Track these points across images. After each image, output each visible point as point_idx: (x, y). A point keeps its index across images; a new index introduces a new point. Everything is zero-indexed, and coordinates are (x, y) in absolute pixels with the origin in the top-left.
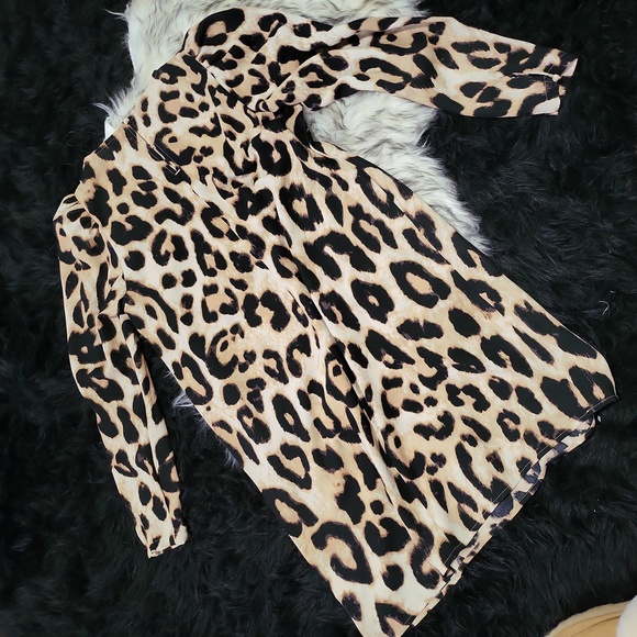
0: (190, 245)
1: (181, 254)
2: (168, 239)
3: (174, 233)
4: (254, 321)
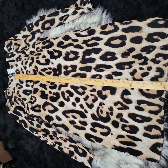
0: (72, 90)
1: (71, 95)
2: (65, 93)
3: (66, 90)
4: (104, 97)
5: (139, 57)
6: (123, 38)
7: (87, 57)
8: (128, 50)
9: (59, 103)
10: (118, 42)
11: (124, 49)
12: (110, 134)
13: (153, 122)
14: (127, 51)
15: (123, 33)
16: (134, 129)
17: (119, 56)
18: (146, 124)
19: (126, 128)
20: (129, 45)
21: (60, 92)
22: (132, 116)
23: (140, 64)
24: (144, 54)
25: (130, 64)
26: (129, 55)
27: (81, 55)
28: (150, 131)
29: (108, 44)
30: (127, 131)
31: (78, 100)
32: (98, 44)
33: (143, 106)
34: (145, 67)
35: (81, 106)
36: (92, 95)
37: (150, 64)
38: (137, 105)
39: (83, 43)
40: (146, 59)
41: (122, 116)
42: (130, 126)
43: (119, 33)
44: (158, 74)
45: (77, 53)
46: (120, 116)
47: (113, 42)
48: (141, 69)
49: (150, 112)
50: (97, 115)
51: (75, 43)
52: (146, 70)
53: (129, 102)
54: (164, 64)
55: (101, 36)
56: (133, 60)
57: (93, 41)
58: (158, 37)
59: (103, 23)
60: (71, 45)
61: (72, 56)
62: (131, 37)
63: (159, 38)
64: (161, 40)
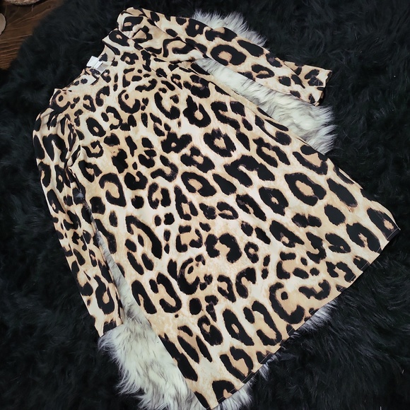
5: (316, 241)
6: (320, 192)
7: (242, 168)
8: (310, 217)
9: (136, 196)
10: (307, 191)
11: (306, 210)
12: (175, 314)
13: (251, 351)
14: (307, 217)
15: (325, 186)
16: (215, 337)
17: (289, 213)
18: (238, 344)
19: (205, 326)
20: (318, 210)
21: (151, 181)
22: (229, 317)
23: (308, 253)
24: (326, 245)
25: (294, 240)
26: (305, 227)
27: (236, 155)
28: (236, 359)
29: (291, 179)
30: (203, 331)
31: (169, 219)
32: (275, 165)
33: (258, 315)
34: (311, 263)
35: (167, 235)
36: (197, 232)
37: (322, 266)
38: (250, 307)
39: (255, 141)
40: (322, 254)
41: (215, 304)
42: (213, 328)
43: (321, 180)
44: (318, 289)
45: (234, 148)
46: (212, 300)
47: (299, 184)
48: (304, 261)
49: (260, 333)
50: (178, 269)
51: (243, 130)
52: (307, 269)
53: (243, 292)
54: (339, 284)
55: (292, 158)
56: (304, 238)
57: (273, 154)
58: (366, 239)
59: (312, 143)
60: (234, 124)
61: (220, 143)
62: (330, 203)
63: (366, 243)
64: (367, 247)
